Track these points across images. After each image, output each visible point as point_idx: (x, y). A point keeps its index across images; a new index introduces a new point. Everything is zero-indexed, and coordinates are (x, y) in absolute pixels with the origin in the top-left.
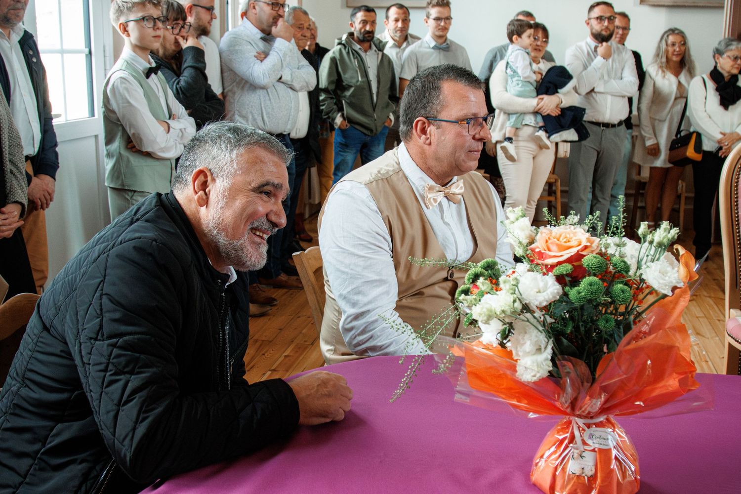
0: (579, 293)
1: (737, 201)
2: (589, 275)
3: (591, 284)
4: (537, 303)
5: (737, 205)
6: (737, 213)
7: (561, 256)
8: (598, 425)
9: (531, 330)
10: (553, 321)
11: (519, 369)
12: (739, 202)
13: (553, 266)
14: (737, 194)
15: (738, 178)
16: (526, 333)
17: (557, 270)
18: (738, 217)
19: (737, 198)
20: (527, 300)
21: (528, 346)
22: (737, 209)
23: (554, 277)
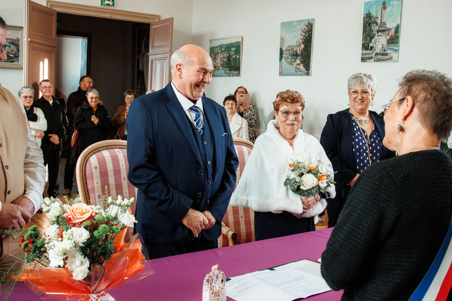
0: (99, 233)
1: (86, 181)
2: (102, 224)
3: (104, 228)
4: (82, 241)
5: (86, 183)
6: (87, 187)
7: (84, 217)
8: (102, 295)
9: (78, 255)
10: (88, 249)
11: (74, 274)
12: (87, 182)
13: (81, 223)
14: (86, 177)
15: (85, 169)
16: (75, 257)
17: (84, 224)
18: (88, 189)
19: (86, 179)
20: (77, 241)
21: (78, 263)
22: (87, 185)
23: (84, 228)
